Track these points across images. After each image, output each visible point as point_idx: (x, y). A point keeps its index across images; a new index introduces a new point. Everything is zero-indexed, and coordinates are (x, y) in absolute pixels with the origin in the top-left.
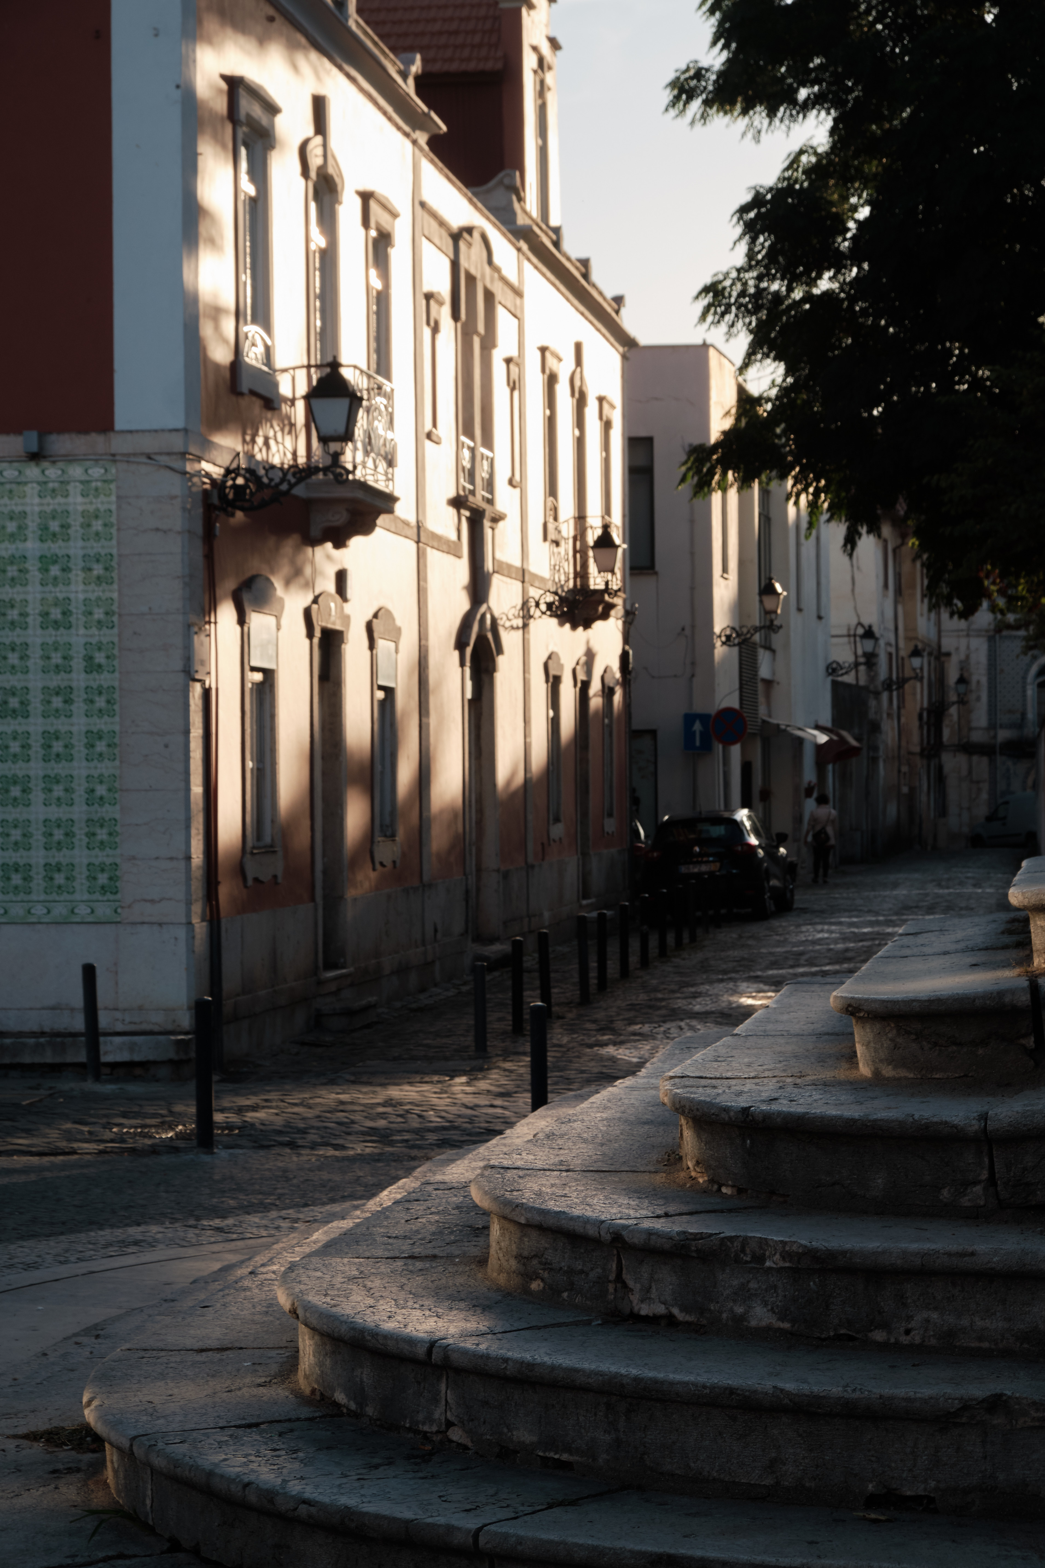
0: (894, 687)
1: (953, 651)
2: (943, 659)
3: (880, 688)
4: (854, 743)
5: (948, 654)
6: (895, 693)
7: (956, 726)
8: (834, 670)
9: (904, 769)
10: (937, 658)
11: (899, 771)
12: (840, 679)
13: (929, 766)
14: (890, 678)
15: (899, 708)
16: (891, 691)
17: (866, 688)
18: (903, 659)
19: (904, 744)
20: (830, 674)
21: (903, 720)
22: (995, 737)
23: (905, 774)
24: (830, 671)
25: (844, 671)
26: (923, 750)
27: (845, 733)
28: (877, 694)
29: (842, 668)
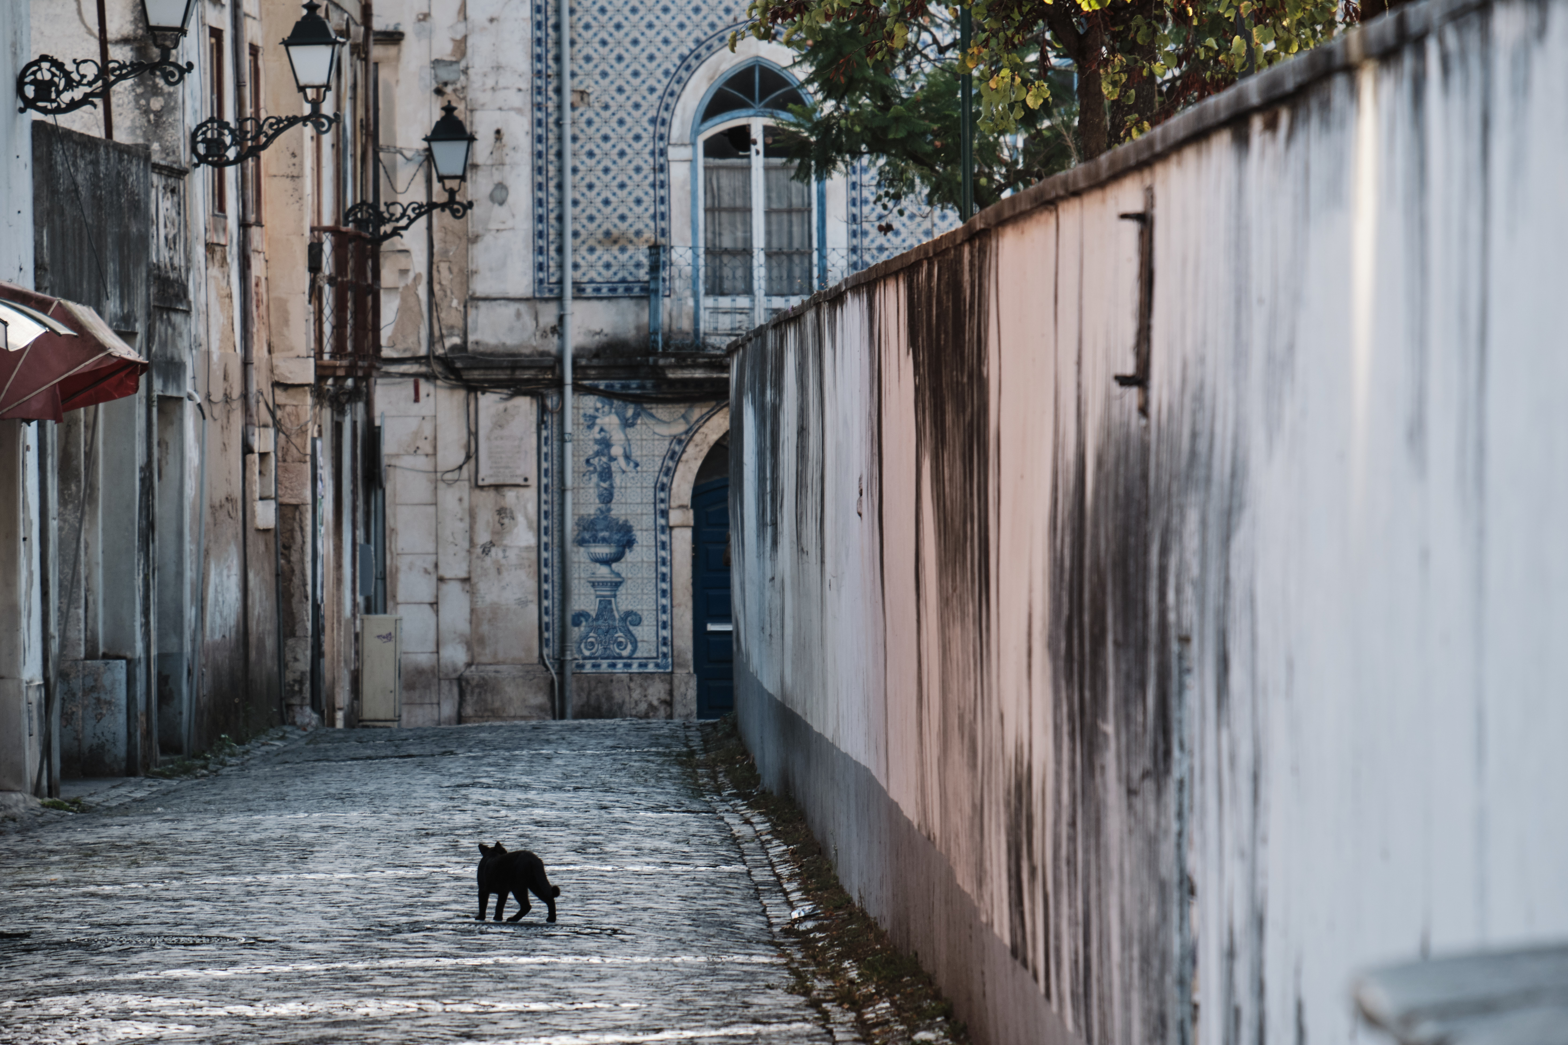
0: (231, 154)
1: (408, 28)
2: (377, 52)
3: (185, 156)
4: (120, 349)
5: (394, 37)
6: (230, 172)
7: (422, 291)
8: (44, 89)
9: (264, 440)
10: (360, 51)
11: (247, 449)
12: (64, 121)
13: (338, 428)
14: (217, 119)
15: (244, 225)
16: (220, 165)
17: (140, 153)
18: (254, 50)
19: (259, 352)
20: (29, 104)
21: (257, 268)
22: (559, 329)
23: (263, 456)
24: (30, 91)
25: (78, 94)
26: (322, 373)
27: (85, 313)
28: (176, 173)
29: (70, 84)
